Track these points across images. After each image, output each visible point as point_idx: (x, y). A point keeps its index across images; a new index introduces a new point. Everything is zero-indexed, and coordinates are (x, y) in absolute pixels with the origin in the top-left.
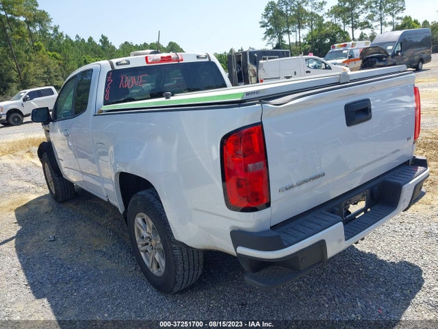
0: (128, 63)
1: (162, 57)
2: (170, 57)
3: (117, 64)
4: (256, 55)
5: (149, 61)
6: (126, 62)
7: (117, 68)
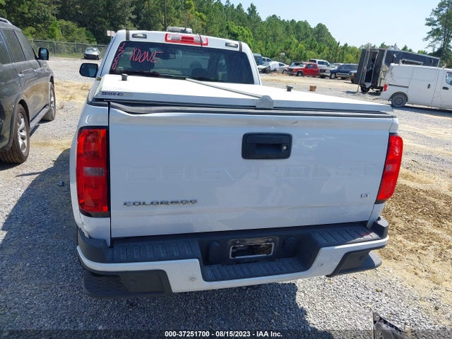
0: (145, 37)
1: (183, 38)
2: (192, 39)
3: (133, 36)
4: (395, 56)
5: (169, 39)
6: (142, 36)
7: (132, 39)
